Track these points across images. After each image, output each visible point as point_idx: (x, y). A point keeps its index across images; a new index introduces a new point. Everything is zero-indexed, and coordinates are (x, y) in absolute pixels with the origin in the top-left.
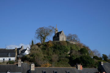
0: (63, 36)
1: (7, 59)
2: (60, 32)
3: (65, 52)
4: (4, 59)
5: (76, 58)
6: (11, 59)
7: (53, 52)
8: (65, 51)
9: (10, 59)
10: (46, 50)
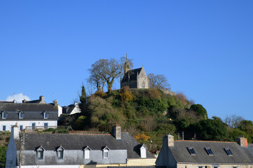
0: (143, 79)
1: (40, 124)
2: (139, 70)
3: (159, 112)
4: (34, 125)
5: (190, 125)
6: (49, 125)
7: (135, 111)
8: (159, 110)
9: (46, 124)
10: (121, 106)
